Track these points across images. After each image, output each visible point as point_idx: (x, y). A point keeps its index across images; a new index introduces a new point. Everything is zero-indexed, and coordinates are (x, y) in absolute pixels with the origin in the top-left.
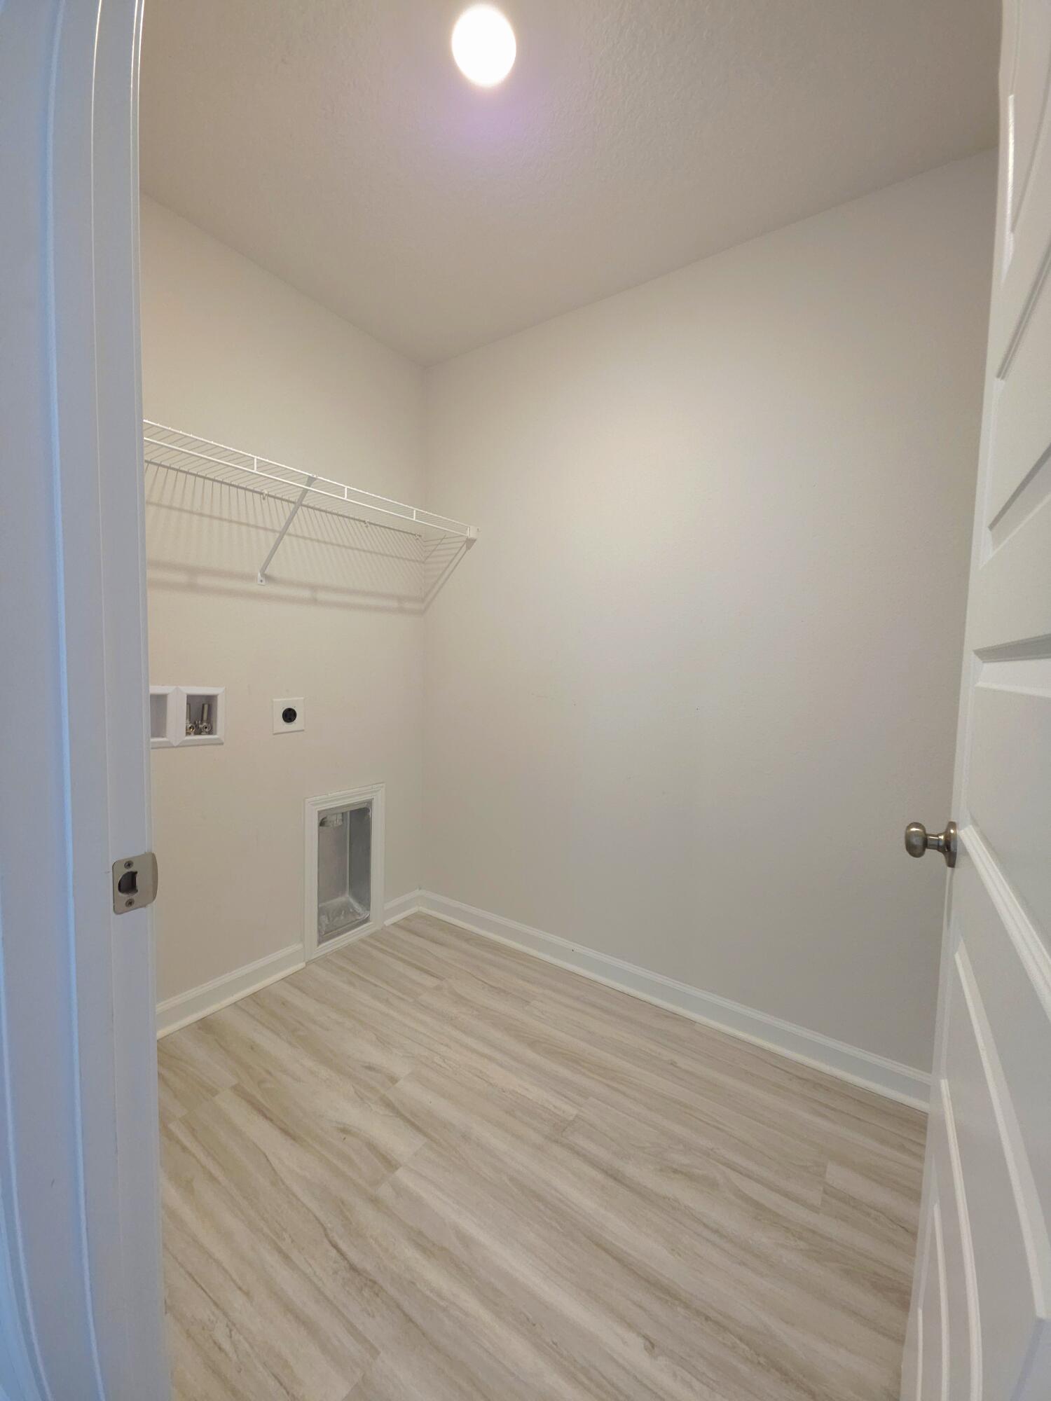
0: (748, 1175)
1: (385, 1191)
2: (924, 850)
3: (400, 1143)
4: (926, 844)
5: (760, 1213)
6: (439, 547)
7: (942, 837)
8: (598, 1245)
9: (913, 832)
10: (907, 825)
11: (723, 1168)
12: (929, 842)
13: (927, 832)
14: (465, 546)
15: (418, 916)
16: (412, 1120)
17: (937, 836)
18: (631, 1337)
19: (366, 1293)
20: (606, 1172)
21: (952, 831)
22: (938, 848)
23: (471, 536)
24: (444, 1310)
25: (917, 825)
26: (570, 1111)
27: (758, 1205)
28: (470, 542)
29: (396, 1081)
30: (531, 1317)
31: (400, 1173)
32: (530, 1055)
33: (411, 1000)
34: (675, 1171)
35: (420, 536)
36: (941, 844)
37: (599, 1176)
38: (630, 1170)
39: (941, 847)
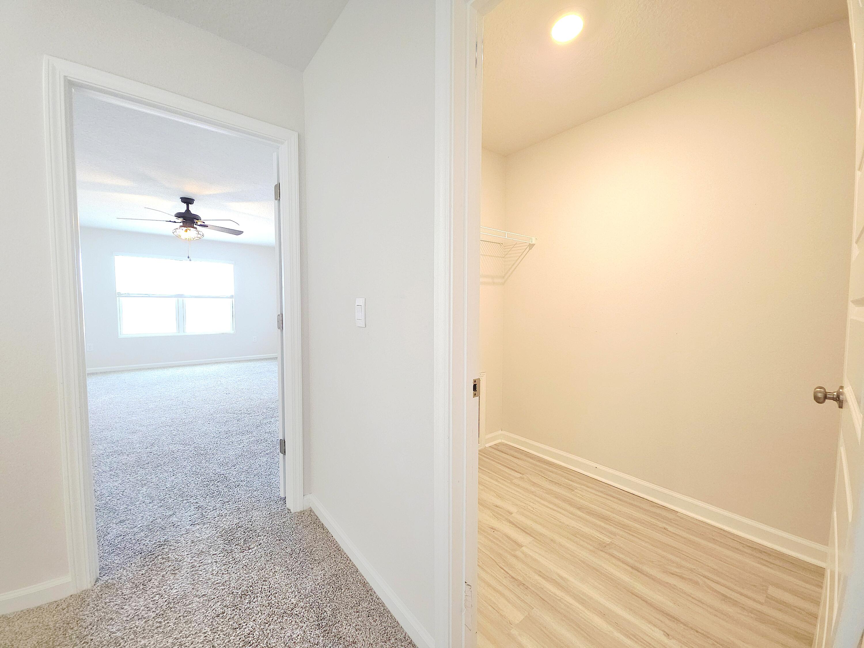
0: (717, 583)
1: (518, 553)
2: (825, 400)
3: (521, 538)
4: (825, 397)
5: (725, 598)
6: (513, 249)
7: (835, 394)
8: (633, 594)
9: (818, 391)
10: (815, 388)
11: (702, 577)
12: (828, 396)
13: (827, 391)
14: (528, 247)
15: (501, 444)
16: (524, 530)
17: (833, 393)
18: (656, 629)
19: (521, 586)
20: (632, 568)
21: (841, 390)
22: (833, 399)
23: (533, 243)
24: (559, 600)
25: (821, 388)
26: (608, 540)
27: (723, 595)
28: (531, 246)
29: (511, 514)
30: (602, 611)
31: (523, 548)
32: (579, 513)
33: (509, 481)
34: (673, 574)
35: (502, 244)
36: (835, 396)
37: (629, 569)
38: (645, 568)
39: (835, 398)
